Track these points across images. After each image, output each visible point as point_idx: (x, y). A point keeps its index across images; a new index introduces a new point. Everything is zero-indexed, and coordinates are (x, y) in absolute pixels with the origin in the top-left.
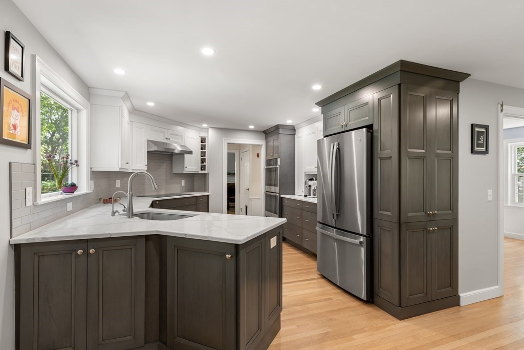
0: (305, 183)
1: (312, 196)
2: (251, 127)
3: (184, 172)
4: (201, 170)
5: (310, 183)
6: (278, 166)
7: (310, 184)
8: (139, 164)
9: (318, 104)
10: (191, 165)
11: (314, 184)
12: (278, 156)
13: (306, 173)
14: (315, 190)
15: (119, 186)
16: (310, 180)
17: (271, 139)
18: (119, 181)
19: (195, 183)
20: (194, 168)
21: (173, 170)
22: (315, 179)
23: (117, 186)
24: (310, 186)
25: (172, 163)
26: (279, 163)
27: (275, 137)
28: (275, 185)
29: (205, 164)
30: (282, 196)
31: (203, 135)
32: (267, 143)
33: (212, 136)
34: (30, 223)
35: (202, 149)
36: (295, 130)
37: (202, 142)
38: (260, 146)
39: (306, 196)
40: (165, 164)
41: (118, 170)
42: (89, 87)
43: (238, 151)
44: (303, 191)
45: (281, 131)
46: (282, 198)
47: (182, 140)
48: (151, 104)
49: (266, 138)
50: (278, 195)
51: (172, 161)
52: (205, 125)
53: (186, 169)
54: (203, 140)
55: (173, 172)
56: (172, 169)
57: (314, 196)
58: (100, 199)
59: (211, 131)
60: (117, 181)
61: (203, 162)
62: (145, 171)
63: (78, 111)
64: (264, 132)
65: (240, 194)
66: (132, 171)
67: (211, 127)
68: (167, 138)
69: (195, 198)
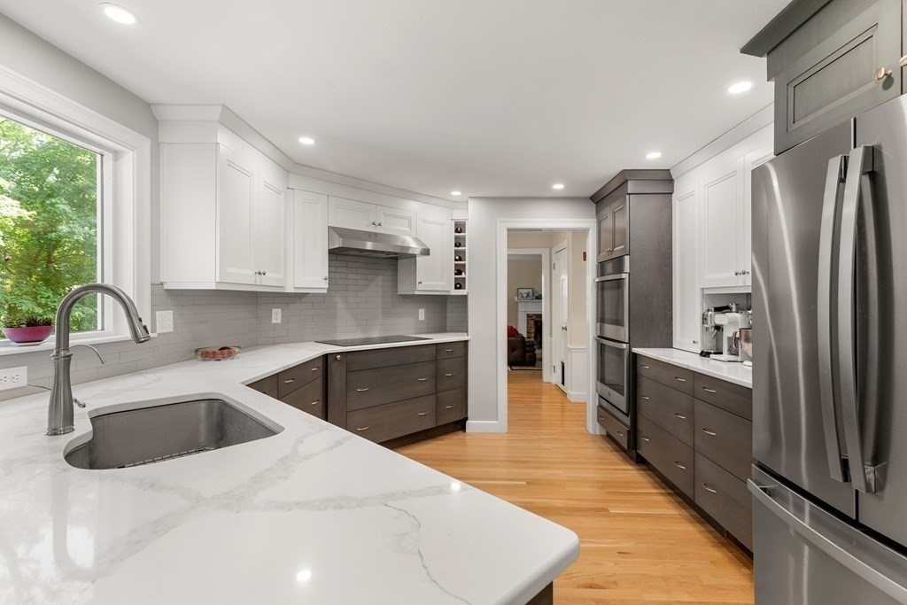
0: (704, 319)
1: (726, 356)
2: (558, 187)
3: (416, 293)
4: (456, 288)
5: (720, 319)
6: (625, 276)
7: (718, 322)
8: (311, 274)
9: (751, 48)
10: (433, 277)
11: (732, 322)
12: (625, 248)
13: (706, 292)
14: (736, 340)
15: (279, 321)
16: (718, 310)
17: (607, 211)
18: (280, 310)
19: (448, 315)
20: (440, 283)
21: (399, 289)
22: (734, 307)
23: (274, 321)
24: (718, 328)
25: (396, 276)
26: (627, 268)
27: (616, 206)
28: (618, 322)
29: (463, 275)
30: (635, 350)
31: (459, 216)
32: (599, 223)
33: (473, 214)
35: (457, 245)
36: (671, 181)
37: (456, 231)
38: (585, 232)
39: (705, 354)
40: (381, 277)
41: (214, 288)
42: (149, 105)
43: (548, 250)
44: (698, 339)
45: (631, 187)
46: (635, 355)
47: (410, 226)
48: (307, 141)
49: (598, 212)
50: (624, 346)
51: (396, 270)
52: (456, 193)
53: (419, 287)
54: (459, 228)
55: (399, 293)
56: (396, 286)
57: (732, 358)
58: (197, 351)
59: (472, 205)
60: (273, 310)
61: (459, 271)
62: (325, 291)
63: (117, 155)
64: (592, 198)
65: (551, 336)
66: (293, 291)
67: (470, 197)
68: (374, 224)
69: (434, 348)
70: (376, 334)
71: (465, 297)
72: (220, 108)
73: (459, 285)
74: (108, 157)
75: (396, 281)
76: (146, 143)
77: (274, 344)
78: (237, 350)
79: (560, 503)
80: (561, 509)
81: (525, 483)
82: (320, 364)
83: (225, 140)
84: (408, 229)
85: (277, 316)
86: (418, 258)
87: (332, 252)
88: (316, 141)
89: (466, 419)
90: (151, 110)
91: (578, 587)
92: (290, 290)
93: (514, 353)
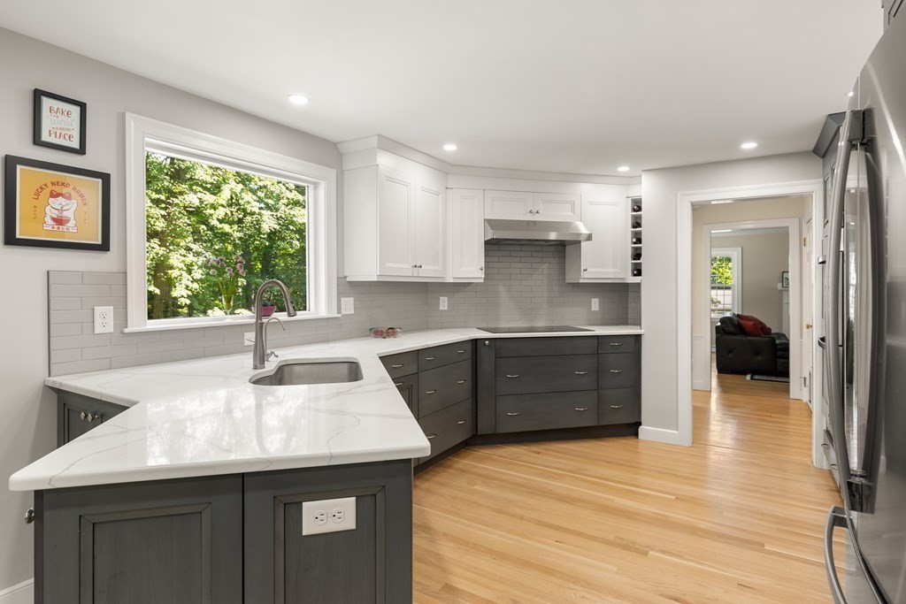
2: (749, 146)
3: (581, 281)
4: (633, 275)
8: (469, 265)
10: (602, 264)
15: (446, 308)
18: (446, 298)
20: (611, 270)
21: (566, 277)
23: (441, 308)
25: (564, 263)
29: (642, 260)
31: (634, 193)
32: (825, 183)
33: (648, 188)
34: (110, 358)
35: (635, 226)
37: (633, 210)
40: (546, 266)
41: (375, 280)
42: (335, 144)
43: (796, 222)
47: (573, 210)
48: (450, 148)
49: (824, 169)
51: (563, 257)
52: (623, 169)
53: (585, 275)
54: (637, 206)
55: (567, 281)
56: (564, 274)
58: (371, 329)
59: (646, 179)
60: (441, 298)
61: (637, 255)
62: (482, 281)
63: (316, 185)
64: (816, 151)
65: (801, 338)
66: (452, 281)
67: (643, 171)
68: (531, 212)
69: (596, 341)
70: (541, 324)
71: (638, 285)
72: (376, 137)
73: (638, 271)
74: (311, 187)
75: (564, 269)
76: (333, 173)
77: (442, 328)
78: (398, 330)
79: (702, 525)
80: (702, 530)
81: (674, 497)
82: (469, 348)
83: (385, 160)
84: (572, 214)
85: (444, 303)
86: (582, 244)
87: (487, 243)
88: (458, 147)
89: (640, 424)
90: (337, 148)
91: (662, 595)
92: (450, 280)
93: (759, 358)
